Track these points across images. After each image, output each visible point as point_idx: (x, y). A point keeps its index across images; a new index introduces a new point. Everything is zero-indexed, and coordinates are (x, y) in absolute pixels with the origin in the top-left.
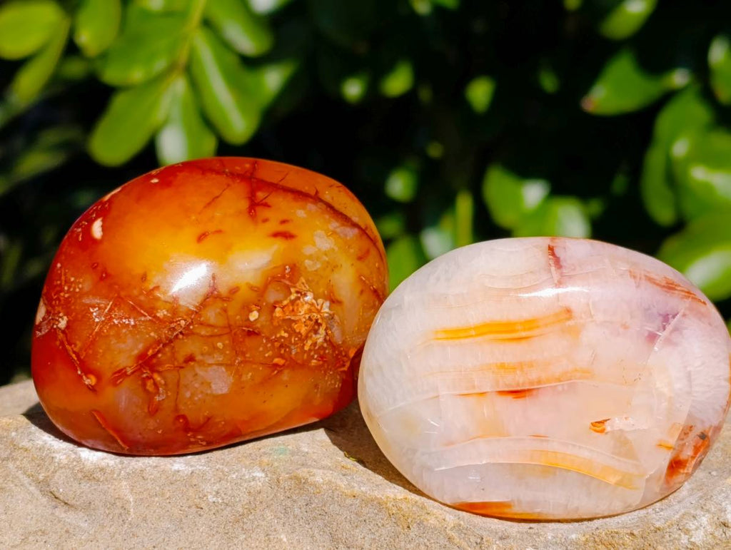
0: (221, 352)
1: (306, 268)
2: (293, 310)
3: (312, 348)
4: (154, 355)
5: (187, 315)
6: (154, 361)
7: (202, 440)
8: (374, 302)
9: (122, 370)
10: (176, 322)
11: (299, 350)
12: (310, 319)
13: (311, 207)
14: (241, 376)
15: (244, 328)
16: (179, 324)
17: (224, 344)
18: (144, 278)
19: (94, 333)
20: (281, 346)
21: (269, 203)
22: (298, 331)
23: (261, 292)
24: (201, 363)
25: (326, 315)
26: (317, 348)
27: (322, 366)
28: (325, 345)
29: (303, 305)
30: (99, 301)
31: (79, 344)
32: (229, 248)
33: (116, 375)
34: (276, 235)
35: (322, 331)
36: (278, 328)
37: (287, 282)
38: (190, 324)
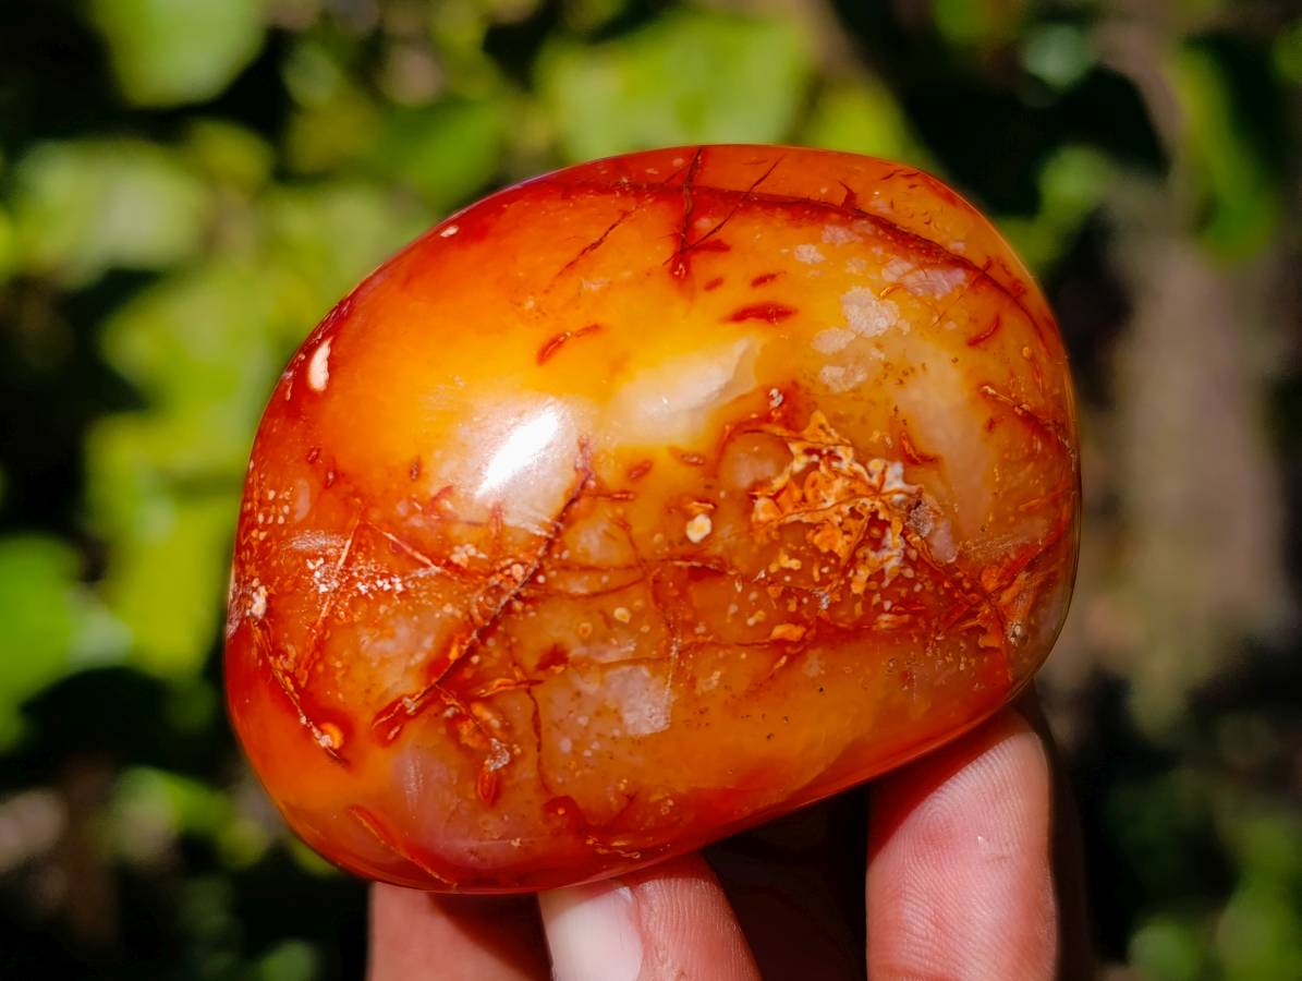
0: (630, 628)
1: (827, 387)
2: (804, 499)
3: (874, 585)
4: (464, 660)
5: (528, 550)
6: (468, 674)
7: (629, 849)
8: (1030, 443)
9: (393, 704)
10: (501, 571)
11: (837, 598)
12: (854, 514)
13: (836, 234)
14: (693, 682)
15: (678, 563)
16: (510, 576)
17: (630, 610)
18: (416, 470)
19: (319, 623)
20: (787, 593)
21: (728, 242)
22: (825, 549)
23: (710, 464)
24: (584, 665)
25: (898, 497)
26: (886, 583)
27: (912, 624)
28: (909, 573)
29: (829, 482)
30: (324, 542)
31: (292, 651)
32: (617, 366)
33: (384, 719)
34: (741, 316)
35: (893, 539)
36: (771, 549)
37: (779, 431)
38: (537, 572)
